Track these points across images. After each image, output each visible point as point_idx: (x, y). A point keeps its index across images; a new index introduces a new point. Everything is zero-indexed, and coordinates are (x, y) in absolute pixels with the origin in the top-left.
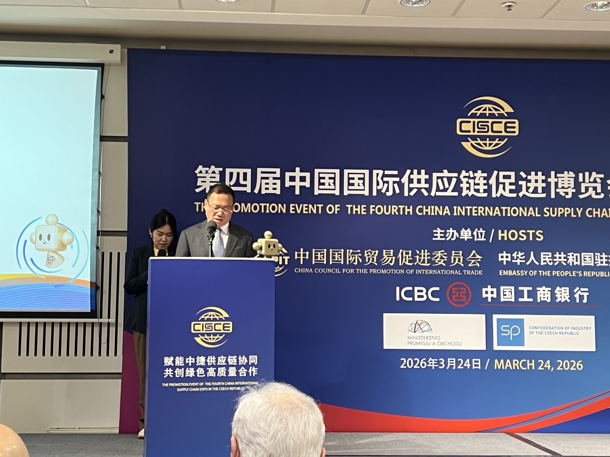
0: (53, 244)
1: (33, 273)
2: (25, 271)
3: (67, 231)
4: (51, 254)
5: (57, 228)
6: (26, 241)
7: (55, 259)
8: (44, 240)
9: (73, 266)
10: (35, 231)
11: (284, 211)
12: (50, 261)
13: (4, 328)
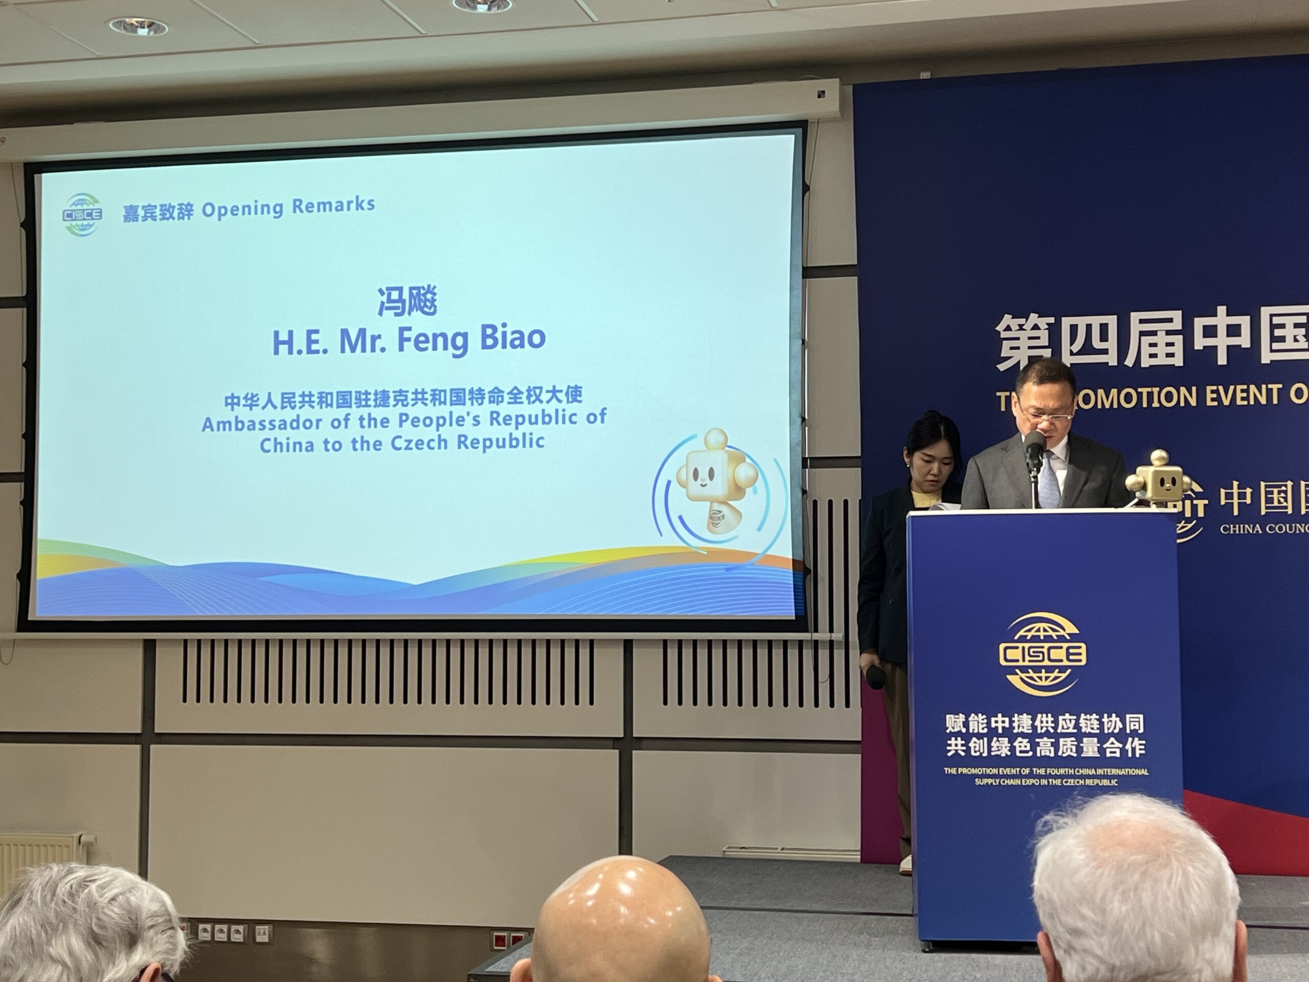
0: (718, 488)
1: (685, 545)
2: (669, 541)
3: (745, 461)
4: (716, 506)
5: (726, 456)
6: (669, 483)
7: (724, 515)
8: (702, 480)
9: (759, 529)
10: (685, 463)
11: (1193, 403)
12: (714, 519)
13: (636, 651)
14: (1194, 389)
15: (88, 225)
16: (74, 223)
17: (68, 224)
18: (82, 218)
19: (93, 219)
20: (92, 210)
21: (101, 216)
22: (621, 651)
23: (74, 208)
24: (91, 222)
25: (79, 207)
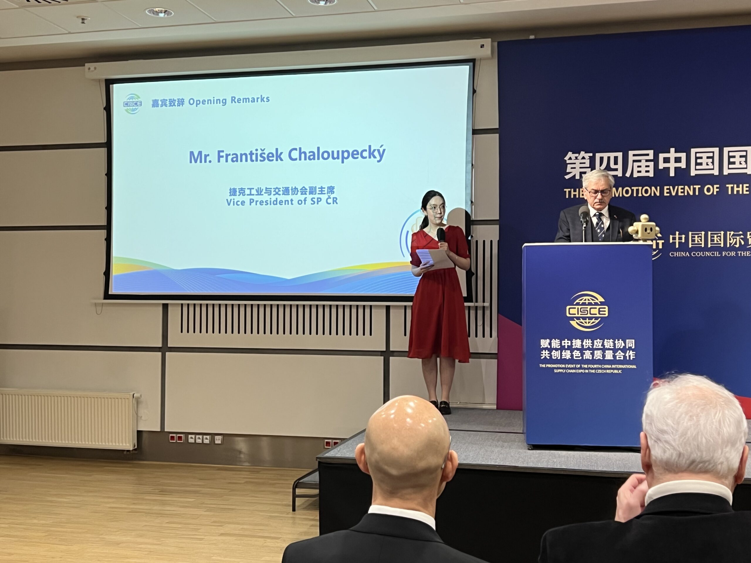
11: (658, 194)
13: (392, 311)
14: (658, 188)
15: (135, 109)
16: (129, 108)
17: (126, 108)
18: (132, 105)
19: (137, 106)
20: (137, 102)
21: (141, 104)
22: (384, 311)
23: (128, 100)
24: (137, 107)
25: (131, 100)
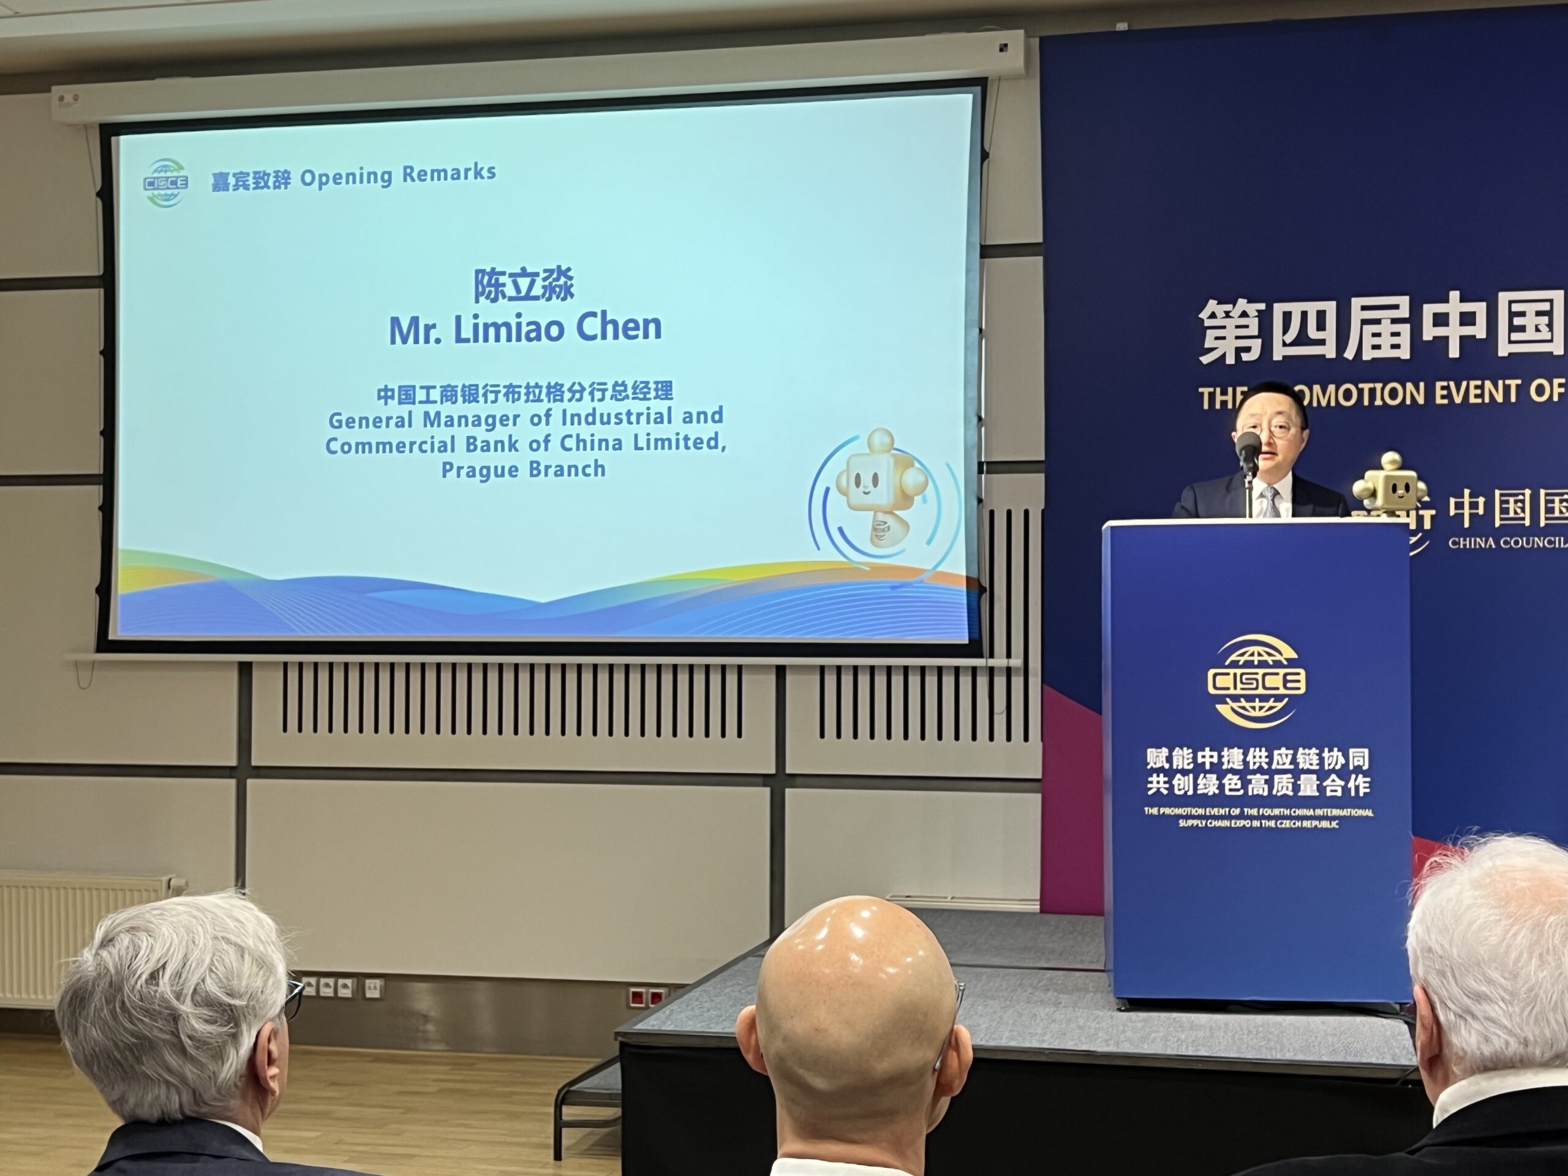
0: (882, 496)
1: (844, 559)
2: (828, 555)
3: (913, 466)
4: (881, 517)
5: (892, 461)
6: (827, 490)
7: (889, 527)
8: (865, 487)
9: (929, 542)
10: (845, 467)
11: (1421, 400)
12: (878, 531)
13: (789, 678)
14: (1422, 385)
15: (172, 194)
16: (156, 192)
17: (149, 193)
18: (165, 187)
19: (177, 188)
20: (178, 177)
21: (186, 184)
22: (773, 677)
23: (156, 175)
24: (175, 191)
25: (162, 174)
